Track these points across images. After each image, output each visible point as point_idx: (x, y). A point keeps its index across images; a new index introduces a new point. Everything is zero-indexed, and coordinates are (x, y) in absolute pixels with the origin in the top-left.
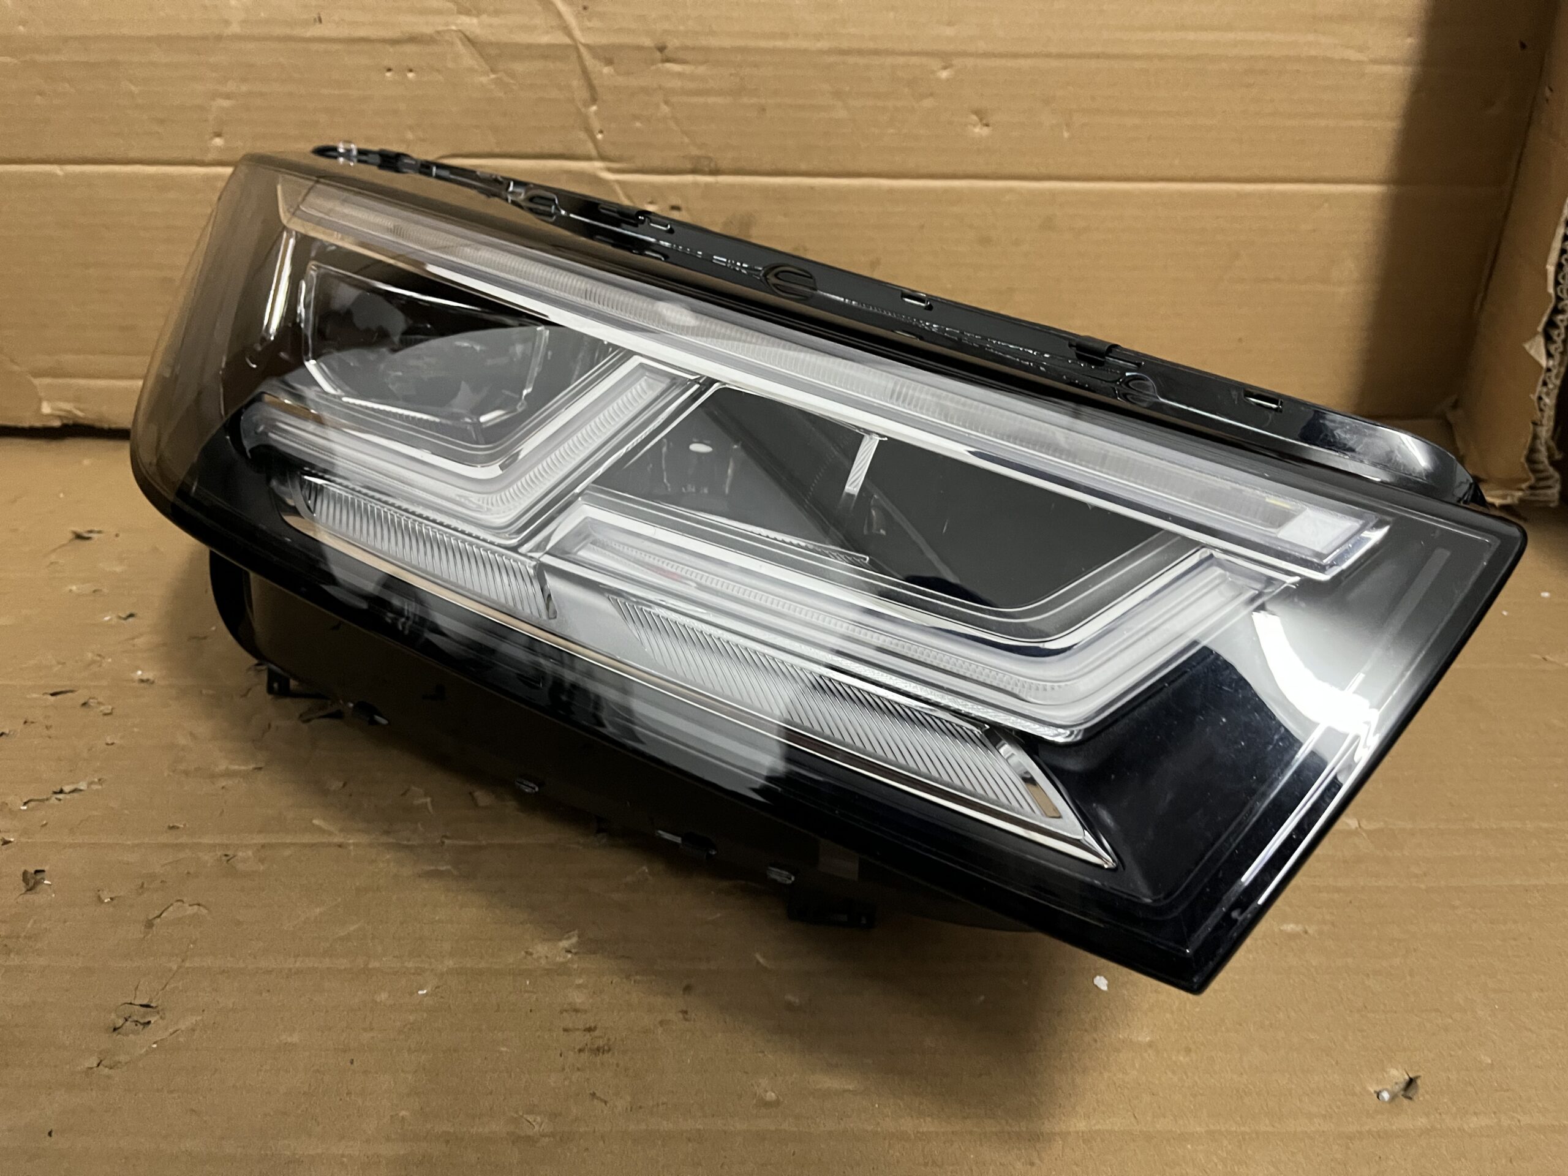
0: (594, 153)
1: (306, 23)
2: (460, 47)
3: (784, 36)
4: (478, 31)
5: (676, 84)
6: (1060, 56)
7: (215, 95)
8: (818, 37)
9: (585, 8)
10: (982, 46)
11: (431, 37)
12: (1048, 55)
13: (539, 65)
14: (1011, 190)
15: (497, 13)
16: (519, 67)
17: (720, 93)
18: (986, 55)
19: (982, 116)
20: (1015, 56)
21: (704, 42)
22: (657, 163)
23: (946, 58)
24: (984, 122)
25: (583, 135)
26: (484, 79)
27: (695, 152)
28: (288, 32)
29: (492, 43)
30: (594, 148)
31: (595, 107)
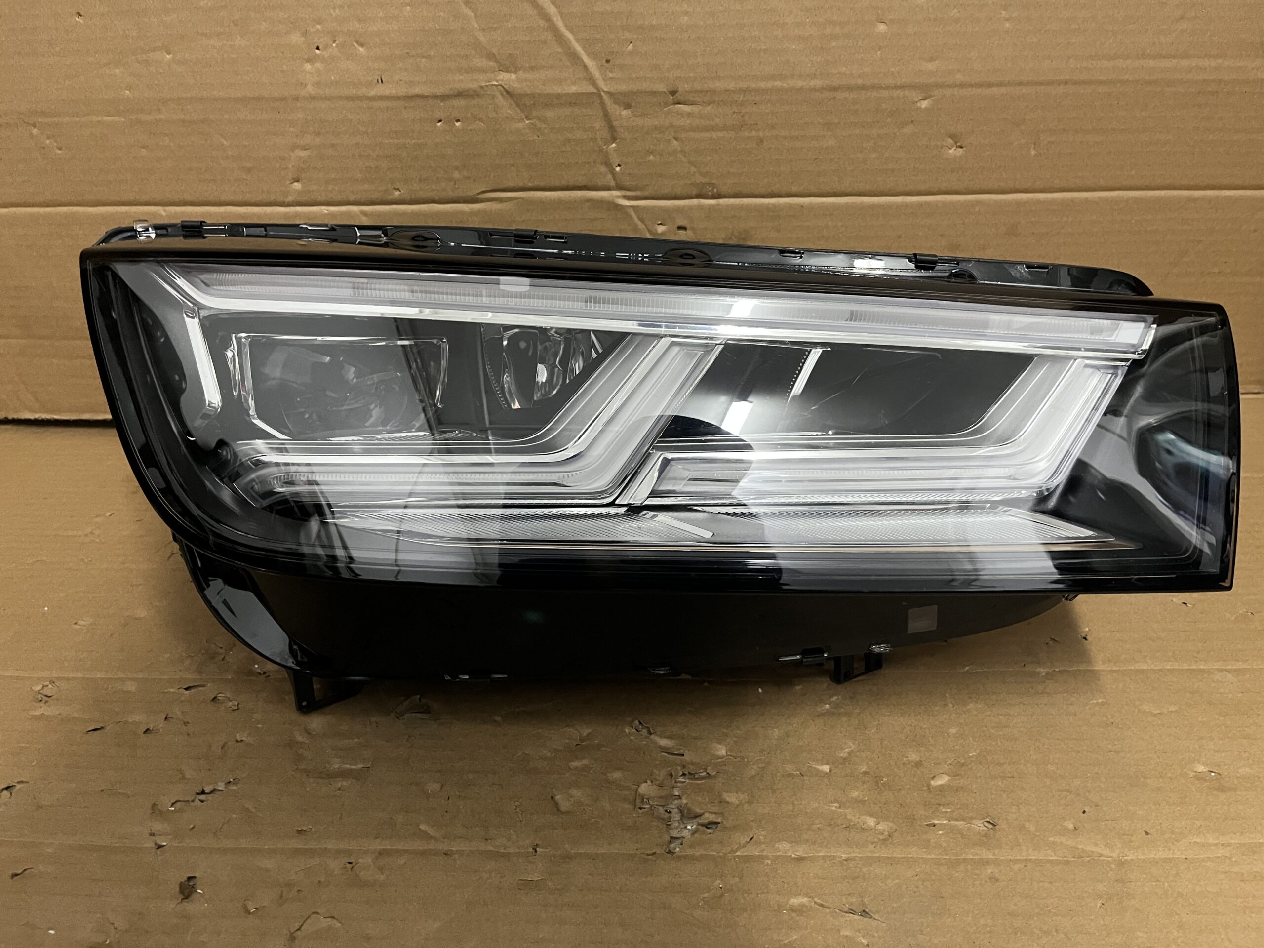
0: (613, 183)
1: (369, 85)
2: (500, 100)
3: (782, 77)
4: (516, 85)
5: (686, 122)
6: (1029, 84)
7: (294, 147)
8: (813, 76)
9: (608, 61)
10: (960, 77)
11: (475, 91)
12: (1021, 84)
13: (567, 111)
14: (979, 203)
15: (532, 68)
16: (550, 114)
17: (725, 128)
18: (962, 86)
19: (957, 140)
20: (990, 85)
21: (711, 85)
22: (665, 191)
23: (926, 90)
24: (958, 144)
25: (603, 169)
26: (520, 125)
27: (699, 179)
28: (354, 92)
29: (528, 95)
30: (613, 179)
31: (614, 144)
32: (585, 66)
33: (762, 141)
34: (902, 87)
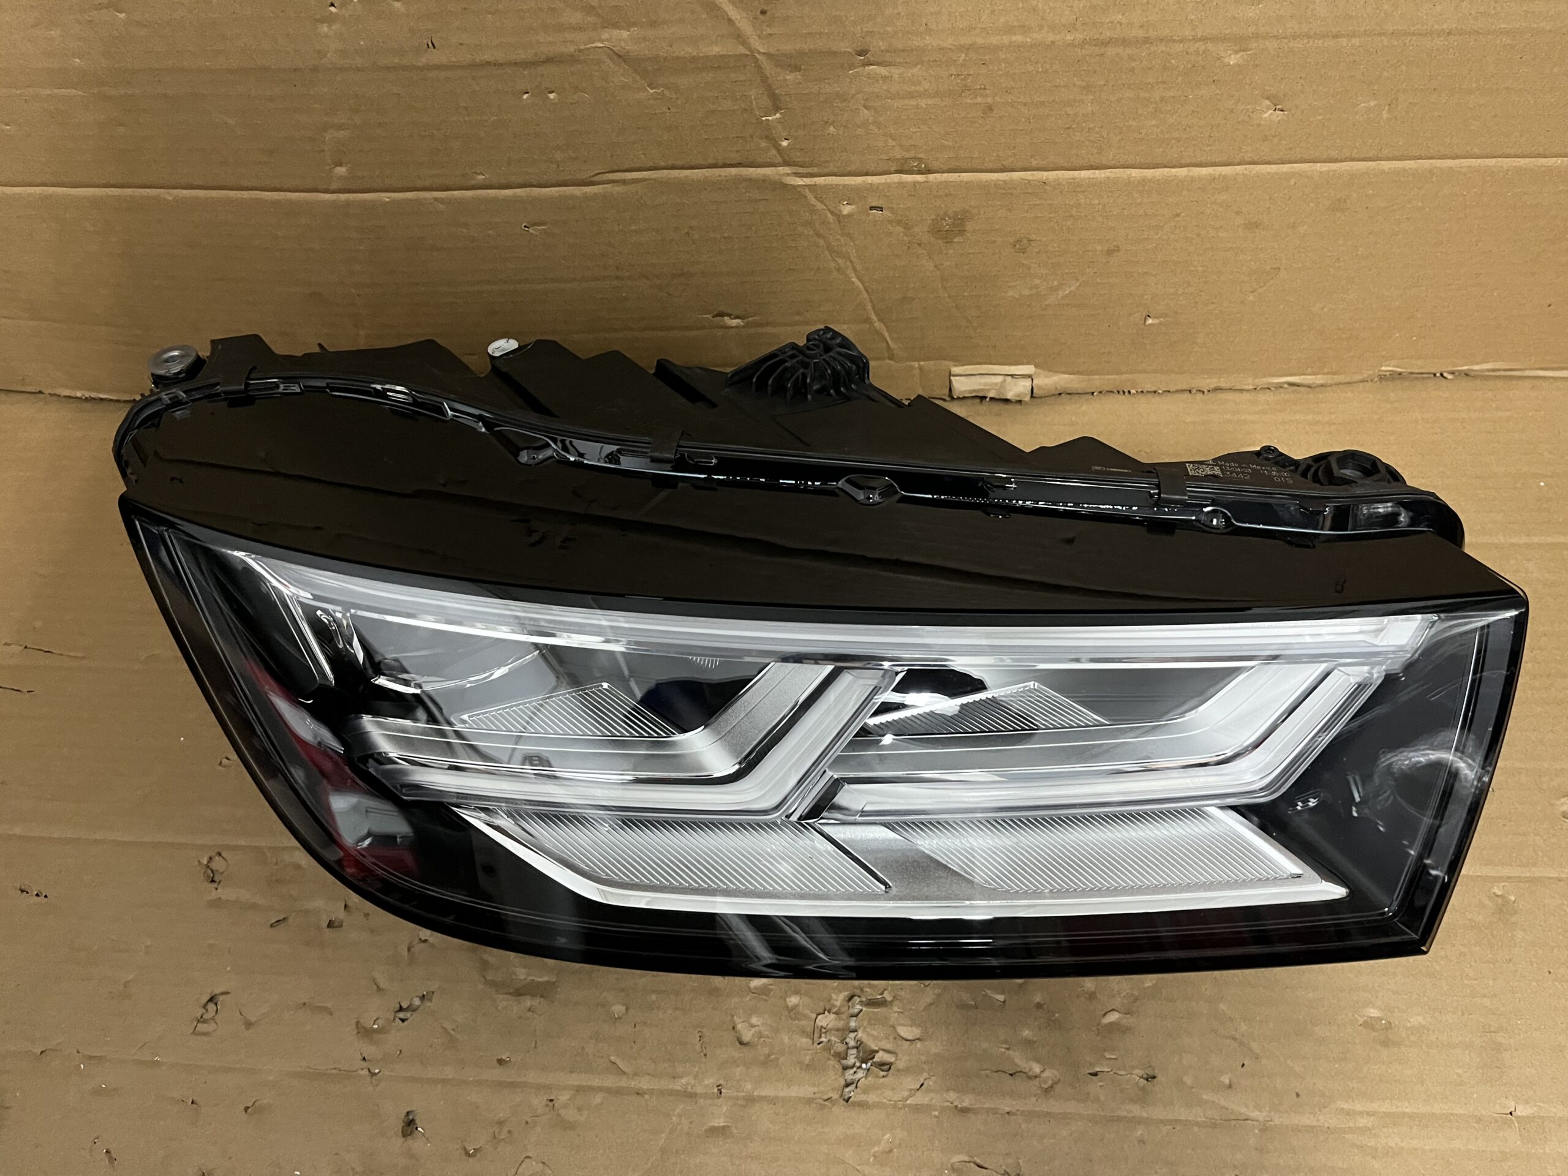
0: (778, 159)
1: (416, 51)
2: (609, 66)
3: (1024, 29)
4: (630, 47)
5: (882, 87)
7: (326, 127)
8: (1072, 28)
10: (1293, 25)
11: (572, 56)
13: (709, 76)
15: (653, 24)
16: (683, 81)
17: (937, 94)
18: (1295, 36)
19: (1277, 103)
21: (918, 42)
22: (851, 166)
23: (1240, 43)
24: (1277, 107)
25: (763, 144)
26: (642, 95)
27: (898, 153)
28: (396, 60)
29: (649, 58)
30: (778, 156)
31: (778, 115)
32: (730, 21)
33: (991, 108)
34: (1204, 39)
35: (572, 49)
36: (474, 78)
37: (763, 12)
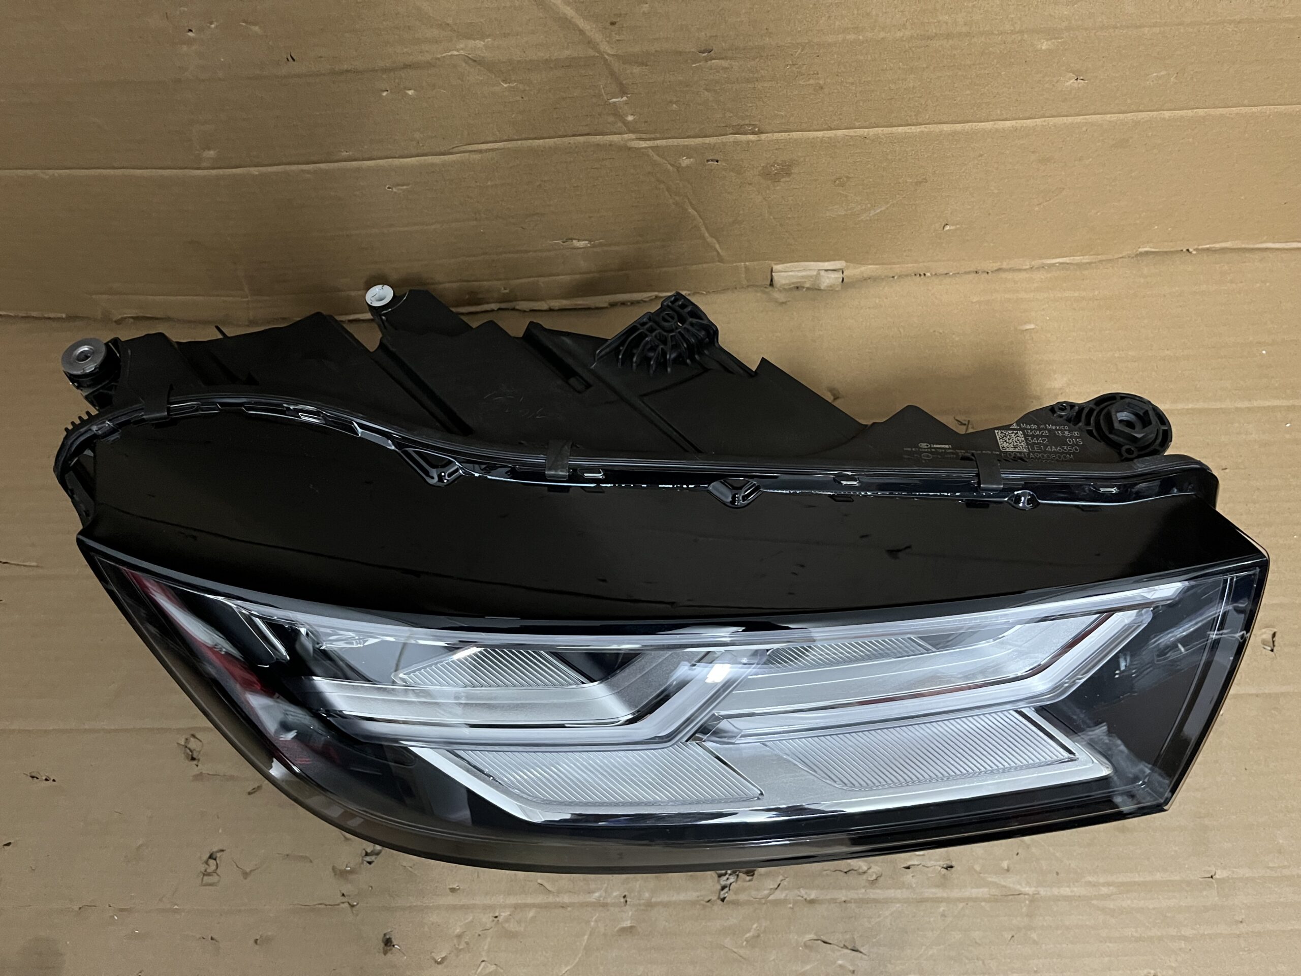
0: (624, 129)
1: (276, 64)
2: (465, 68)
3: (857, 30)
5: (722, 76)
8: (901, 27)
11: (429, 63)
13: (559, 73)
15: (505, 35)
16: (535, 77)
18: (1103, 28)
21: (758, 42)
22: (694, 131)
23: (1053, 33)
24: (1079, 77)
25: (611, 119)
26: (497, 89)
27: (736, 122)
28: (258, 72)
29: (504, 62)
30: (624, 127)
31: (625, 98)
32: (582, 32)
33: (821, 87)
34: (1021, 32)
35: (428, 57)
36: (334, 82)
37: (613, 24)
